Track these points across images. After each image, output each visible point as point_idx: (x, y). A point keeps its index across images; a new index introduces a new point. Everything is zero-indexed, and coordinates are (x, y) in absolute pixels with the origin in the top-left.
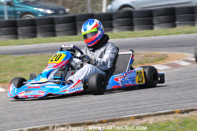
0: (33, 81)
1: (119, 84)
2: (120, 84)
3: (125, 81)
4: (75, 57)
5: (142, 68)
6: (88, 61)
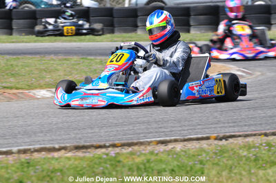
0: (90, 86)
1: (195, 94)
2: (197, 94)
3: (203, 91)
4: (138, 57)
5: (221, 75)
6: (154, 61)
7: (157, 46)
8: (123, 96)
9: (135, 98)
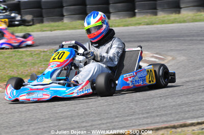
0: (35, 82)
1: (129, 84)
2: (131, 84)
3: (136, 81)
4: (78, 54)
5: (152, 66)
6: (92, 57)
7: (95, 43)
8: (65, 89)
9: (75, 91)
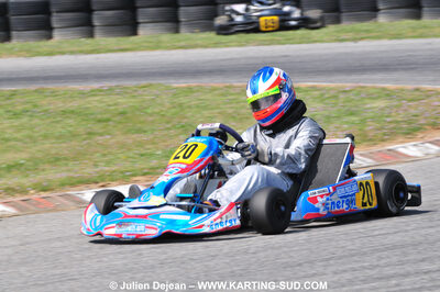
0: (135, 203)
1: (318, 209)
2: (322, 209)
3: (333, 203)
4: (228, 148)
6: (253, 156)
7: (268, 128)
8: (187, 218)
